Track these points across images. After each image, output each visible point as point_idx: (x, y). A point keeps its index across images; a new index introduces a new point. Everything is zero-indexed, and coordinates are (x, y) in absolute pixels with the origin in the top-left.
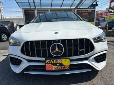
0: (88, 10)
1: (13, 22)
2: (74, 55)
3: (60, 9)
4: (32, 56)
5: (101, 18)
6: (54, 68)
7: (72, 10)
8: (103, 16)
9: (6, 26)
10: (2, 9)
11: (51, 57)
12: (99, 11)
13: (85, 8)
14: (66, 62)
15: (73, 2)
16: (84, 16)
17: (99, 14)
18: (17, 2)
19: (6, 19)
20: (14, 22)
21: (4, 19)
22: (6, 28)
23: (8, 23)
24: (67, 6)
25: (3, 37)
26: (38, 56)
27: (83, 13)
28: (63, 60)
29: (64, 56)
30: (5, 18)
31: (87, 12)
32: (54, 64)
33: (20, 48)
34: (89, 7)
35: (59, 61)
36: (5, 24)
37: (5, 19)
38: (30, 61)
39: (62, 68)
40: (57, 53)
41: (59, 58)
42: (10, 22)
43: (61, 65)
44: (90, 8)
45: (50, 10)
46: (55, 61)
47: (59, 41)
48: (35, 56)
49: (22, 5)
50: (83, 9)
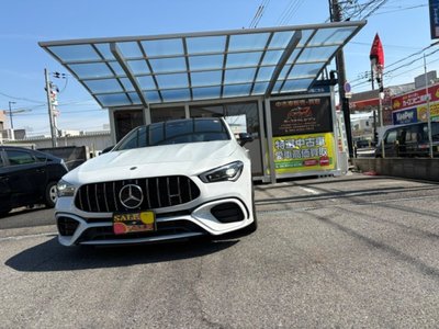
0: (307, 99)
1: (84, 148)
2: (163, 206)
3: (218, 102)
4: (93, 211)
5: (402, 112)
6: (128, 229)
7: (257, 102)
8: (407, 106)
9: (62, 162)
10: (56, 103)
11: (122, 211)
12: (392, 87)
13: (299, 93)
14: (148, 218)
15: (251, 81)
16: (297, 117)
17: (394, 100)
18: (94, 92)
19: (68, 138)
20: (87, 149)
21: (60, 139)
22: (61, 166)
23: (69, 150)
24: (241, 91)
25: (52, 194)
26: (102, 211)
27: (294, 106)
28: (142, 214)
29: (144, 208)
30: (63, 135)
31: (307, 105)
32: (128, 223)
33: (73, 198)
34: (309, 88)
35: (135, 216)
36: (62, 156)
37: (63, 139)
38: (89, 220)
39: (141, 229)
40: (132, 203)
41: (136, 211)
42: (74, 147)
43: (140, 223)
44: (313, 90)
45: (190, 107)
46: (128, 216)
47: (133, 181)
48: (97, 211)
49: (107, 101)
50: (290, 97)
